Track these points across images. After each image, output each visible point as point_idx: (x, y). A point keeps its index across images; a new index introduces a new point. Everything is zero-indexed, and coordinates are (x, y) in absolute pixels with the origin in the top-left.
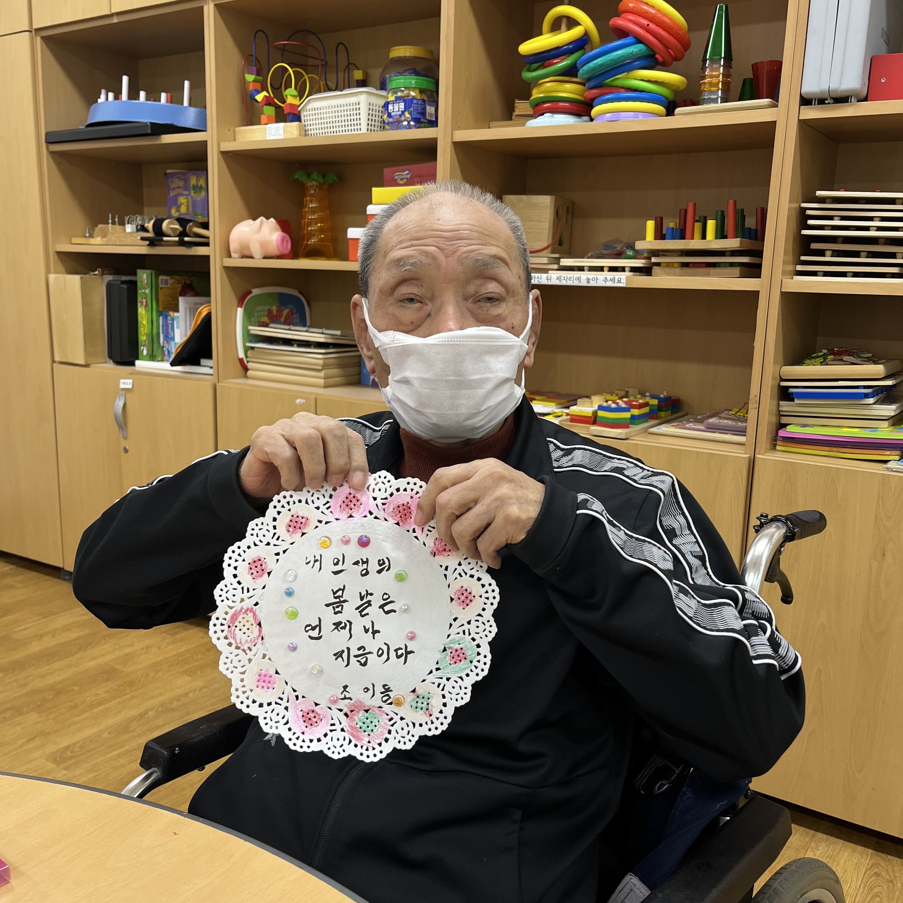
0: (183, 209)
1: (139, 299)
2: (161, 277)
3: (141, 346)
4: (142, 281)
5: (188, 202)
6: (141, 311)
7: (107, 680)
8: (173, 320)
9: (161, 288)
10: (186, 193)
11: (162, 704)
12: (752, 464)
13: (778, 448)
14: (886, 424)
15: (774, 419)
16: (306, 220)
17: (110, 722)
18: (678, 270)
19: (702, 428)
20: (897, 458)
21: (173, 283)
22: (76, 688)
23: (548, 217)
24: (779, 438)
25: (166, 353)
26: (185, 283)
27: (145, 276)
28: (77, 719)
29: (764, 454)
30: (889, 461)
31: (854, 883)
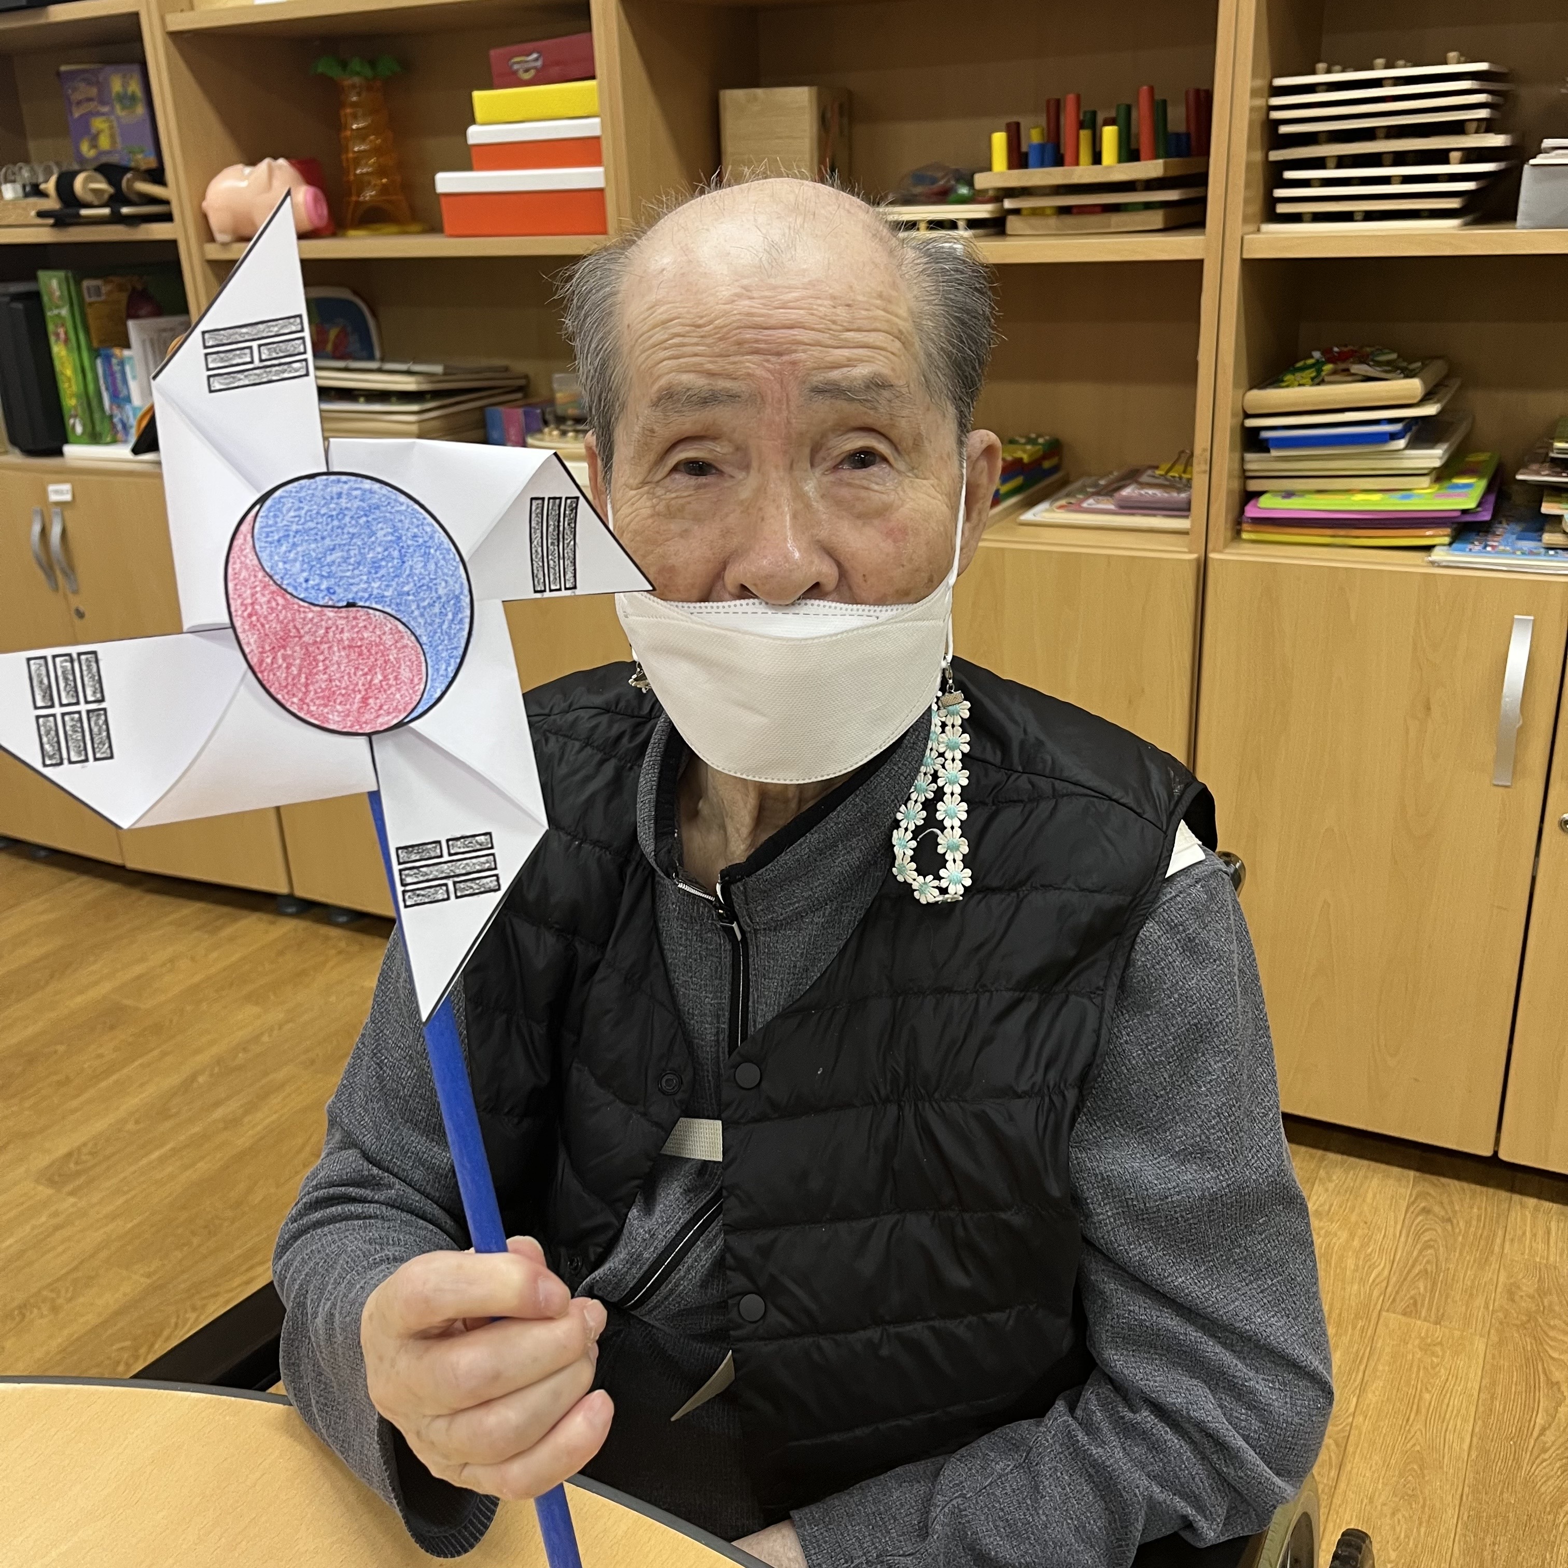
0: (104, 142)
1: (51, 327)
2: (86, 283)
3: (71, 416)
4: (51, 294)
5: (111, 128)
6: (59, 351)
7: (112, 1028)
8: (122, 363)
9: (90, 304)
10: (105, 109)
11: (219, 1061)
12: (1203, 569)
13: (1245, 536)
14: (1426, 481)
15: (1236, 485)
16: (351, 155)
17: (132, 1102)
18: (1053, 221)
19: (1112, 507)
20: (1447, 540)
21: (109, 293)
22: (61, 1048)
23: (808, 128)
24: (1245, 520)
25: (119, 427)
26: (134, 289)
27: (54, 283)
28: (75, 1103)
29: (1220, 552)
30: (1433, 546)
31: (1392, 1230)
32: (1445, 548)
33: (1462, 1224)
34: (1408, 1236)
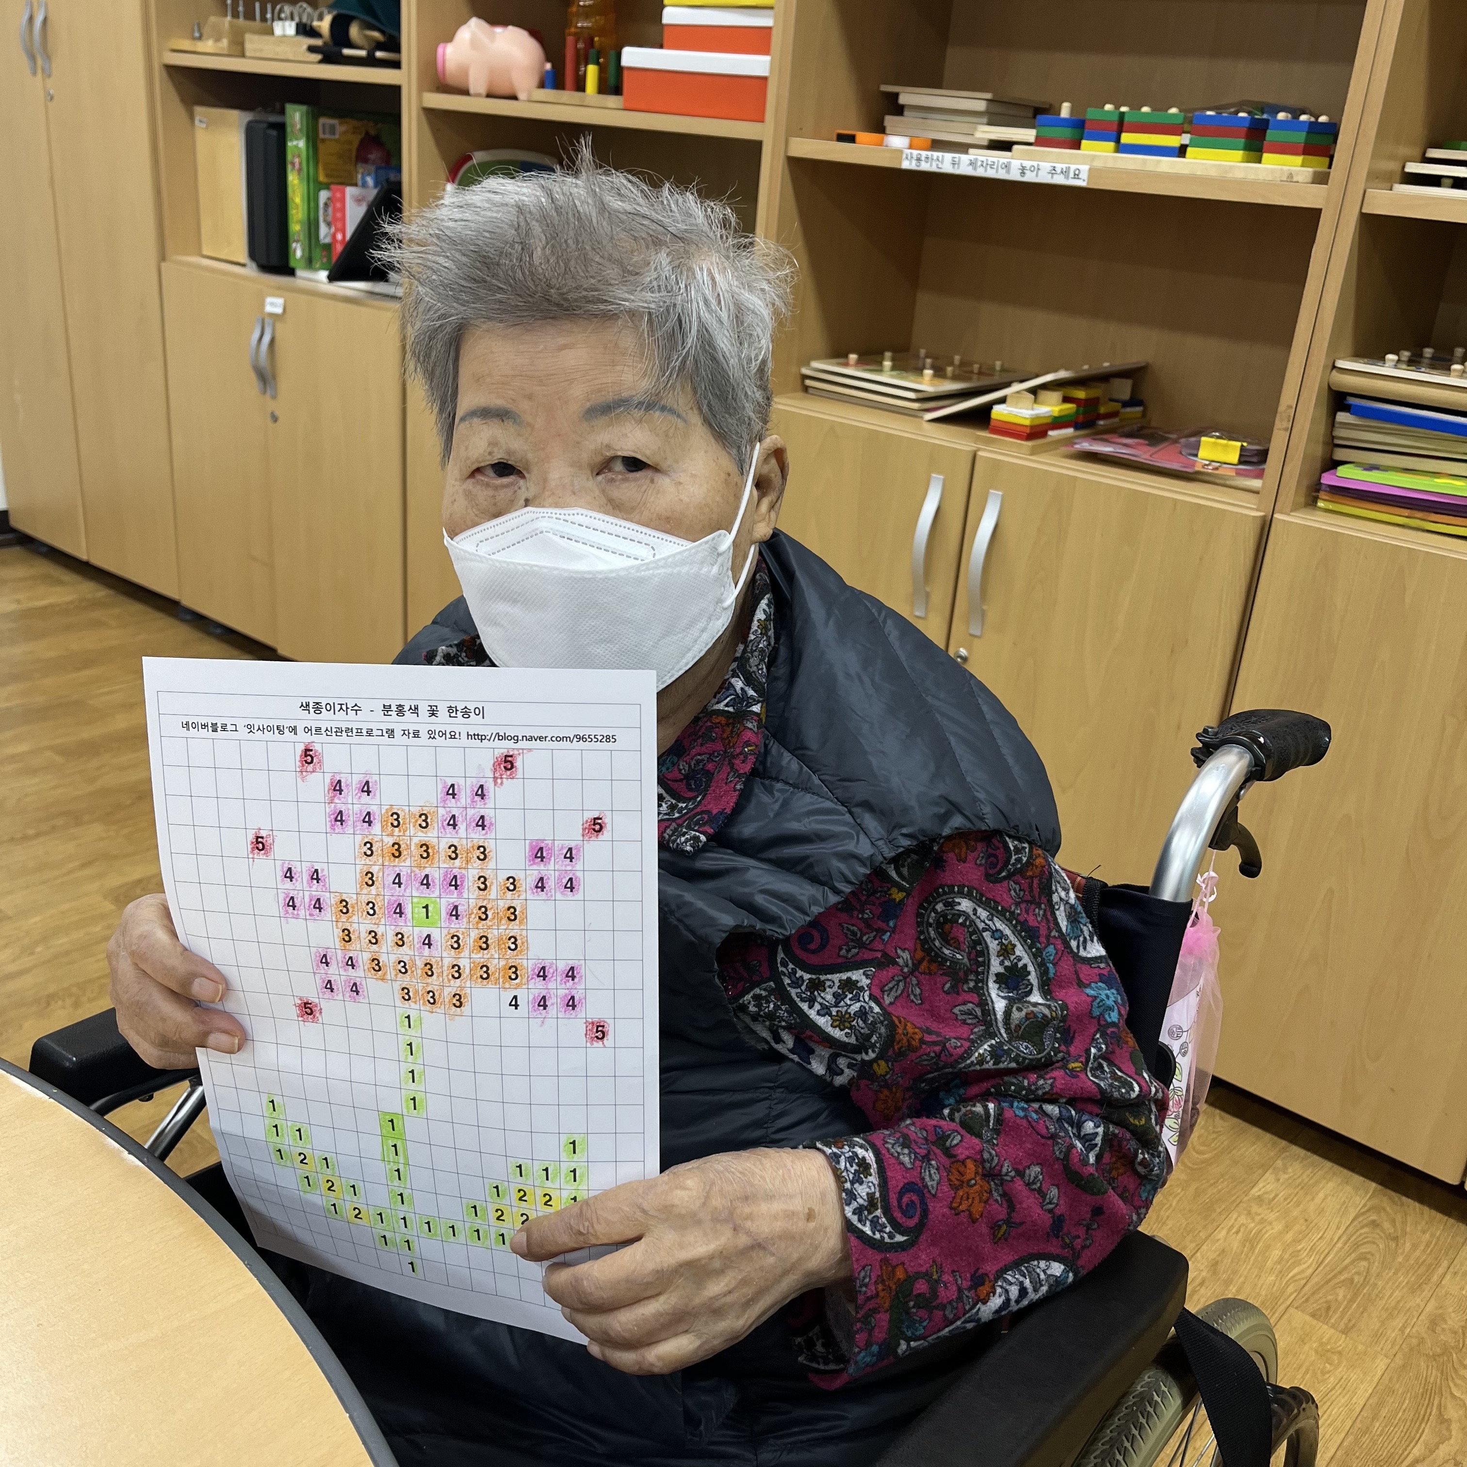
1: (290, 157)
2: (323, 121)
3: (294, 241)
4: (293, 126)
6: (293, 179)
9: (323, 140)
12: (1265, 528)
13: (1321, 504)
15: (1319, 451)
16: (574, 30)
21: (345, 133)
24: (1323, 487)
26: (367, 133)
27: (297, 116)
29: (1288, 514)
31: (1331, 1233)
33: (1408, 1245)
34: (1345, 1244)
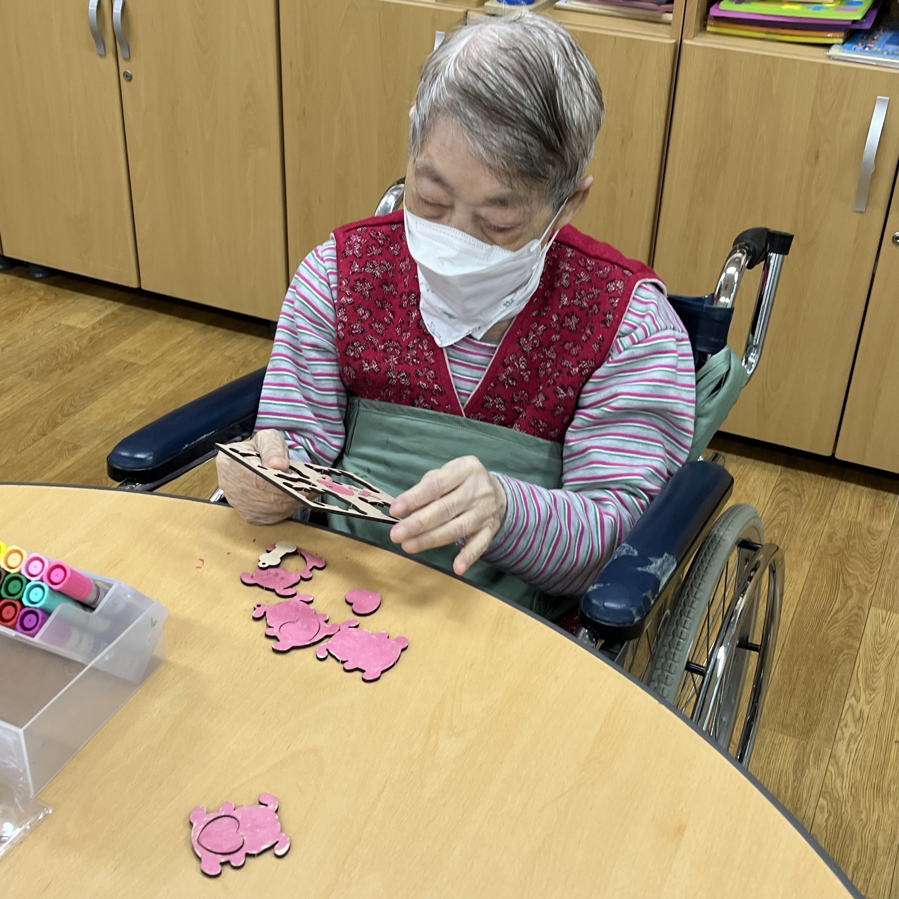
12: (678, 50)
13: (709, 28)
20: (841, 41)
24: (709, 18)
29: (692, 39)
30: (832, 45)
31: (763, 499)
32: (839, 46)
33: (807, 498)
34: (772, 504)
